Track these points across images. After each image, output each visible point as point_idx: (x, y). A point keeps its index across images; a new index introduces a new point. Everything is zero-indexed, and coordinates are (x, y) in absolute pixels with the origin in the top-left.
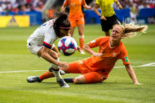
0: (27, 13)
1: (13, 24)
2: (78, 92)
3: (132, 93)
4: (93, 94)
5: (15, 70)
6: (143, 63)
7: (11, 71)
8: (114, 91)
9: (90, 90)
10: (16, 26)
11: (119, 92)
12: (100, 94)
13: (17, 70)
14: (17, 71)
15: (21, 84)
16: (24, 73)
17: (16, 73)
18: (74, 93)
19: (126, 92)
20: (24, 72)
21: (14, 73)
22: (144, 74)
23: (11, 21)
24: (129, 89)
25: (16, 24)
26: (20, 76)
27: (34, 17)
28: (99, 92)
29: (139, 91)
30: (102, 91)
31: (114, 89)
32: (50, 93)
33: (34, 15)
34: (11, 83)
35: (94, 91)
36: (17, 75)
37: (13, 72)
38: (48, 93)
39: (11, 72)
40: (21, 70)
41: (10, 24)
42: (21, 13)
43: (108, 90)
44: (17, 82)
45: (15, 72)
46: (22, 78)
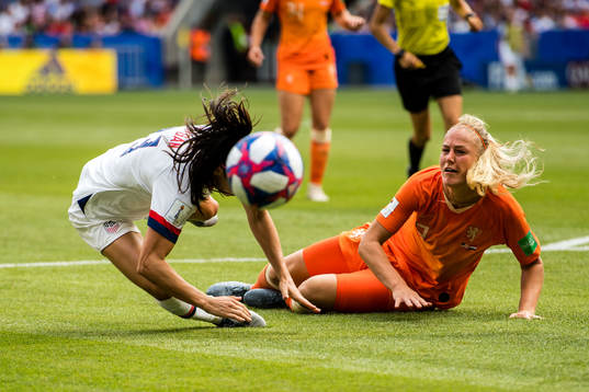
0: (108, 42)
1: (53, 81)
2: (300, 346)
3: (504, 352)
4: (354, 351)
5: (58, 259)
6: (548, 237)
7: (42, 260)
8: (436, 341)
9: (346, 337)
10: (63, 90)
11: (453, 345)
12: (381, 352)
13: (67, 260)
14: (65, 264)
15: (81, 310)
16: (92, 270)
17: (63, 270)
18: (284, 349)
19: (481, 348)
20: (92, 266)
21: (54, 270)
22: (552, 280)
23: (45, 71)
24: (492, 334)
25: (64, 83)
26: (77, 282)
27: (133, 55)
28: (380, 346)
29: (532, 342)
30: (388, 344)
31: (437, 336)
32: (192, 347)
33: (134, 49)
34: (44, 308)
35: (360, 343)
36: (66, 278)
37: (52, 264)
38: (184, 347)
39: (41, 264)
40: (80, 259)
41: (40, 82)
42: (84, 41)
43: (414, 337)
44: (65, 304)
45: (58, 264)
46: (85, 288)
